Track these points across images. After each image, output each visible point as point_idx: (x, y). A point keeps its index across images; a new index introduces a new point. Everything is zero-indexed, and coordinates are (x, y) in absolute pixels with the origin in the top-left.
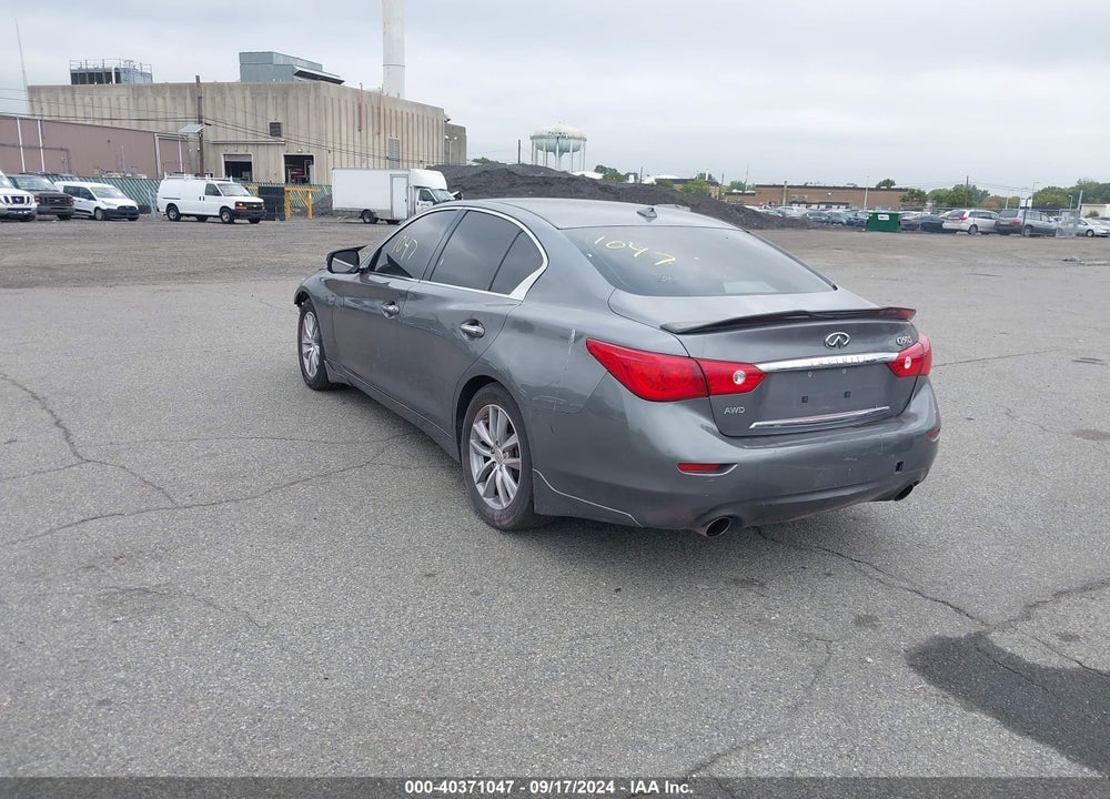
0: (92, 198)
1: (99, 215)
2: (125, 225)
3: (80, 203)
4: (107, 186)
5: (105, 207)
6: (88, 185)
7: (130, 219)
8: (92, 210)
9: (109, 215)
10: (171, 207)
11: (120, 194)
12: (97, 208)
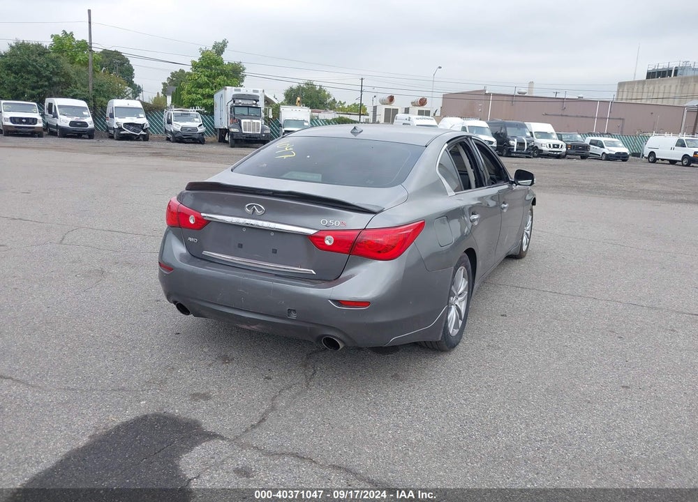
0: (603, 147)
1: (604, 157)
2: (619, 164)
3: (594, 149)
4: (614, 140)
5: (607, 153)
6: (602, 139)
7: (623, 161)
8: (601, 154)
9: (609, 158)
10: (652, 154)
11: (621, 144)
12: (604, 153)
